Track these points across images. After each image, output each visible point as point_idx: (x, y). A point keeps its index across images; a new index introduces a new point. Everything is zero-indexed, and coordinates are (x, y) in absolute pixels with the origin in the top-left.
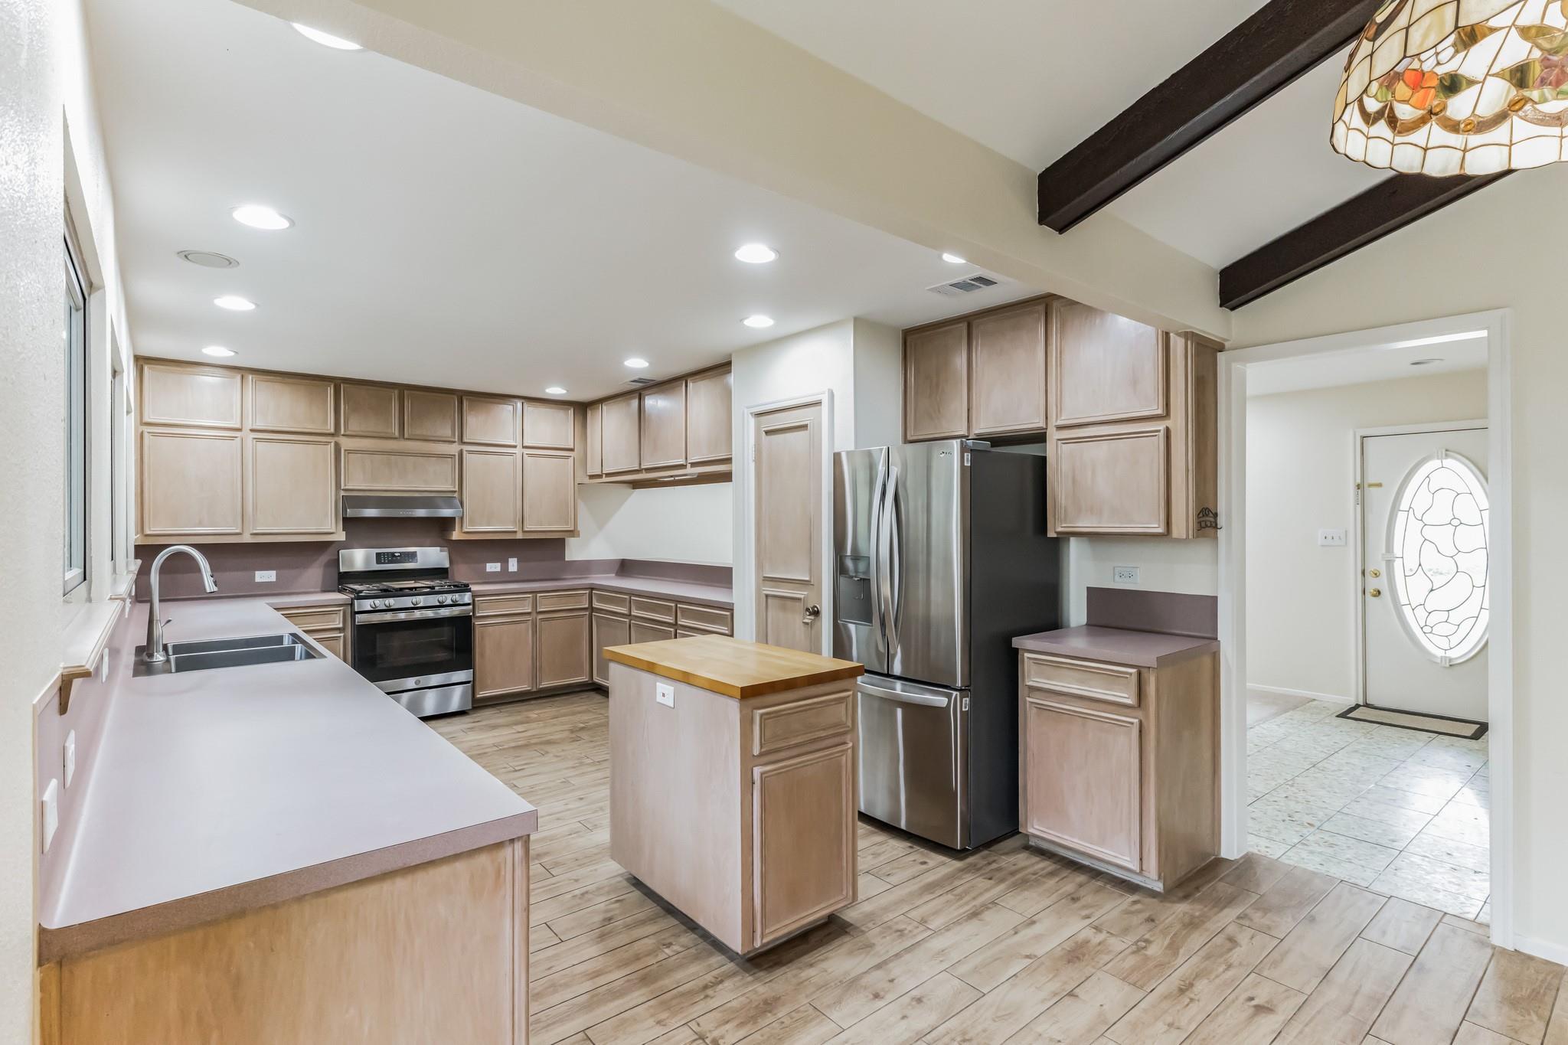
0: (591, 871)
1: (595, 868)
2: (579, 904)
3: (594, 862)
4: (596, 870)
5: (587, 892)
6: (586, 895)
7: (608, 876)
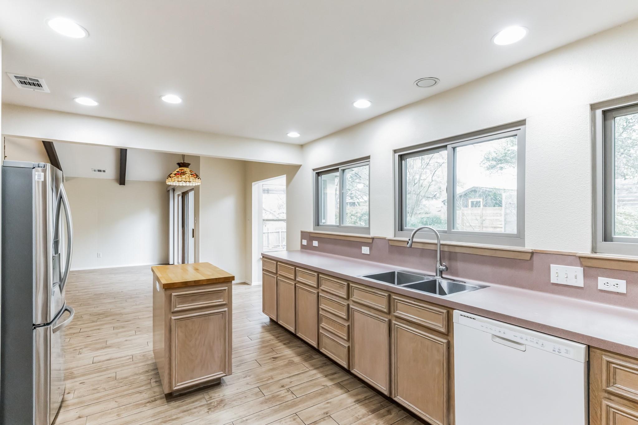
0: (240, 389)
1: (238, 390)
2: (248, 372)
3: (236, 395)
4: (238, 389)
5: (244, 378)
6: (245, 376)
7: (233, 385)
